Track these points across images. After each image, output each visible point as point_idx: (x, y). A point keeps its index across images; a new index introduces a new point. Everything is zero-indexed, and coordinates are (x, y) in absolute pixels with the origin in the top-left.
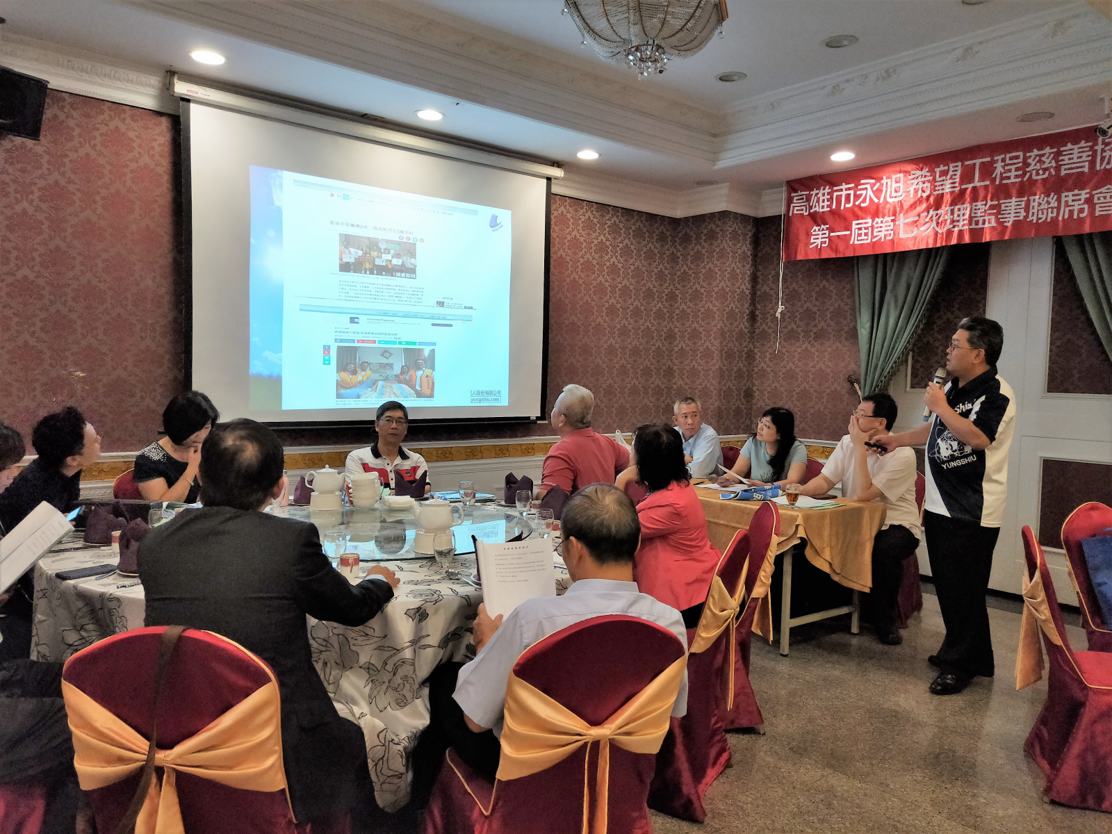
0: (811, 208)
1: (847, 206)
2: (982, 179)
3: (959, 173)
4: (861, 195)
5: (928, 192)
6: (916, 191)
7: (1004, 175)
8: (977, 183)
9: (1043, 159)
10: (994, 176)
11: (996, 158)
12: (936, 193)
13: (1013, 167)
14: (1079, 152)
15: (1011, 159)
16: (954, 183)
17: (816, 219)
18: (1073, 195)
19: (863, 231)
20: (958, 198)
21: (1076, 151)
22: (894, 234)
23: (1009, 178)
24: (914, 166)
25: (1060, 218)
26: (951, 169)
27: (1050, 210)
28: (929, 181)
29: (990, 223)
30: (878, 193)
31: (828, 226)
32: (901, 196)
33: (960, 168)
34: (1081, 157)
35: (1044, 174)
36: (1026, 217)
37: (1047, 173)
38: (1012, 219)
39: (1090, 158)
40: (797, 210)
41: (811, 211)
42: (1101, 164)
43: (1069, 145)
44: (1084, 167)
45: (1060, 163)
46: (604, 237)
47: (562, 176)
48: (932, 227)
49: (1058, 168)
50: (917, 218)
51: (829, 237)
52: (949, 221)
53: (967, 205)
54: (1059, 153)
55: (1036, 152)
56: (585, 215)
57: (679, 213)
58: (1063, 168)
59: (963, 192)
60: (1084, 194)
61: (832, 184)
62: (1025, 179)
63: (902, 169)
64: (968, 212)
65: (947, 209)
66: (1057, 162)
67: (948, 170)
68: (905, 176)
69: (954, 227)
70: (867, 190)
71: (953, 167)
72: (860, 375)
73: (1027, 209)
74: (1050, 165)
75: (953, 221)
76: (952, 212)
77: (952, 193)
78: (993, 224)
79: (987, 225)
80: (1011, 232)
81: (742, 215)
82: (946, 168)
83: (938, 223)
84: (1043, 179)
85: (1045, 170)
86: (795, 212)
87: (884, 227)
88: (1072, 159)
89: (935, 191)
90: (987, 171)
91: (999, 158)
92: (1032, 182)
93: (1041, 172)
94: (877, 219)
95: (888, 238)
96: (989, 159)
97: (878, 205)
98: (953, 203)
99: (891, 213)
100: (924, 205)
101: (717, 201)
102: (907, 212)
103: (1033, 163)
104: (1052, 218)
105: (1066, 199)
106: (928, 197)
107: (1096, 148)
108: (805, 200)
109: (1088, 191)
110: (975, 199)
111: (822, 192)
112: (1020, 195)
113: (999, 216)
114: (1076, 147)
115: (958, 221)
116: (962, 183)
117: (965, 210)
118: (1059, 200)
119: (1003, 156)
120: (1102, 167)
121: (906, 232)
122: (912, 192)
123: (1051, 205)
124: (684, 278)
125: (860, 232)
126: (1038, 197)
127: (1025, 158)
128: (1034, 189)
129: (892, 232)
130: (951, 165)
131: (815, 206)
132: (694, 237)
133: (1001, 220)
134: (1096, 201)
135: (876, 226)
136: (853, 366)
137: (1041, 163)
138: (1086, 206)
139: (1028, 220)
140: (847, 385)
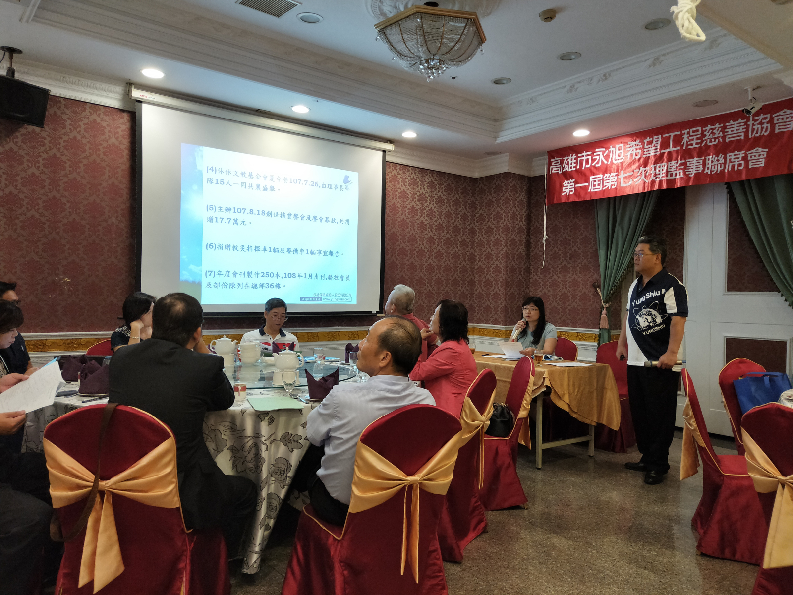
0: (563, 168)
1: (587, 166)
2: (674, 146)
3: (659, 143)
4: (596, 159)
5: (639, 156)
6: (632, 155)
7: (689, 143)
8: (671, 149)
9: (714, 131)
10: (682, 144)
11: (683, 132)
12: (644, 156)
13: (695, 138)
14: (738, 127)
15: (693, 132)
16: (656, 149)
17: (567, 175)
18: (734, 155)
19: (597, 183)
20: (659, 159)
21: (735, 126)
22: (617, 184)
23: (692, 145)
24: (630, 139)
25: (726, 170)
26: (655, 140)
27: (719, 165)
28: (640, 148)
29: (679, 175)
30: (607, 157)
31: (574, 180)
32: (622, 159)
33: (660, 140)
34: (739, 130)
35: (715, 141)
36: (704, 170)
37: (717, 140)
38: (694, 172)
39: (745, 130)
40: (554, 170)
41: (564, 170)
42: (752, 134)
43: (731, 121)
44: (741, 136)
45: (725, 134)
46: (425, 191)
47: (393, 149)
48: (642, 179)
49: (724, 137)
50: (632, 173)
51: (575, 188)
52: (653, 175)
53: (665, 163)
54: (724, 128)
55: (710, 127)
56: (410, 176)
57: (476, 175)
58: (728, 137)
59: (662, 155)
60: (741, 154)
61: (577, 153)
62: (703, 145)
63: (623, 141)
64: (665, 168)
65: (652, 166)
66: (723, 133)
67: (653, 141)
68: (624, 146)
69: (656, 178)
70: (600, 155)
71: (656, 139)
72: (600, 282)
73: (704, 165)
74: (719, 135)
75: (655, 174)
76: (655, 169)
77: (655, 155)
78: (682, 175)
79: (678, 176)
80: (693, 181)
81: (519, 175)
82: (651, 139)
83: (645, 176)
84: (714, 145)
85: (715, 139)
86: (553, 171)
87: (610, 179)
88: (733, 131)
89: (644, 154)
90: (678, 140)
91: (685, 132)
92: (707, 147)
93: (713, 140)
94: (606, 175)
95: (613, 187)
96: (679, 133)
97: (607, 164)
98: (656, 162)
99: (615, 170)
100: (637, 165)
101: (502, 165)
102: (625, 169)
103: (708, 135)
104: (720, 170)
105: (730, 157)
106: (639, 159)
107: (749, 123)
108: (559, 163)
109: (744, 152)
110: (670, 159)
111: (571, 157)
112: (699, 156)
113: (686, 170)
114: (736, 123)
115: (659, 174)
116: (661, 149)
117: (664, 166)
118: (725, 158)
119: (688, 130)
120: (753, 136)
121: (625, 183)
122: (629, 156)
123: (720, 162)
124: (481, 218)
125: (595, 183)
126: (711, 157)
127: (703, 131)
128: (708, 151)
129: (616, 183)
130: (655, 137)
131: (566, 167)
132: (487, 190)
133: (687, 173)
134: (749, 158)
135: (605, 179)
136: (595, 276)
137: (713, 135)
138: (743, 162)
139: (705, 172)
140: (593, 290)
